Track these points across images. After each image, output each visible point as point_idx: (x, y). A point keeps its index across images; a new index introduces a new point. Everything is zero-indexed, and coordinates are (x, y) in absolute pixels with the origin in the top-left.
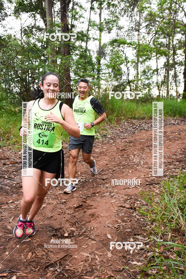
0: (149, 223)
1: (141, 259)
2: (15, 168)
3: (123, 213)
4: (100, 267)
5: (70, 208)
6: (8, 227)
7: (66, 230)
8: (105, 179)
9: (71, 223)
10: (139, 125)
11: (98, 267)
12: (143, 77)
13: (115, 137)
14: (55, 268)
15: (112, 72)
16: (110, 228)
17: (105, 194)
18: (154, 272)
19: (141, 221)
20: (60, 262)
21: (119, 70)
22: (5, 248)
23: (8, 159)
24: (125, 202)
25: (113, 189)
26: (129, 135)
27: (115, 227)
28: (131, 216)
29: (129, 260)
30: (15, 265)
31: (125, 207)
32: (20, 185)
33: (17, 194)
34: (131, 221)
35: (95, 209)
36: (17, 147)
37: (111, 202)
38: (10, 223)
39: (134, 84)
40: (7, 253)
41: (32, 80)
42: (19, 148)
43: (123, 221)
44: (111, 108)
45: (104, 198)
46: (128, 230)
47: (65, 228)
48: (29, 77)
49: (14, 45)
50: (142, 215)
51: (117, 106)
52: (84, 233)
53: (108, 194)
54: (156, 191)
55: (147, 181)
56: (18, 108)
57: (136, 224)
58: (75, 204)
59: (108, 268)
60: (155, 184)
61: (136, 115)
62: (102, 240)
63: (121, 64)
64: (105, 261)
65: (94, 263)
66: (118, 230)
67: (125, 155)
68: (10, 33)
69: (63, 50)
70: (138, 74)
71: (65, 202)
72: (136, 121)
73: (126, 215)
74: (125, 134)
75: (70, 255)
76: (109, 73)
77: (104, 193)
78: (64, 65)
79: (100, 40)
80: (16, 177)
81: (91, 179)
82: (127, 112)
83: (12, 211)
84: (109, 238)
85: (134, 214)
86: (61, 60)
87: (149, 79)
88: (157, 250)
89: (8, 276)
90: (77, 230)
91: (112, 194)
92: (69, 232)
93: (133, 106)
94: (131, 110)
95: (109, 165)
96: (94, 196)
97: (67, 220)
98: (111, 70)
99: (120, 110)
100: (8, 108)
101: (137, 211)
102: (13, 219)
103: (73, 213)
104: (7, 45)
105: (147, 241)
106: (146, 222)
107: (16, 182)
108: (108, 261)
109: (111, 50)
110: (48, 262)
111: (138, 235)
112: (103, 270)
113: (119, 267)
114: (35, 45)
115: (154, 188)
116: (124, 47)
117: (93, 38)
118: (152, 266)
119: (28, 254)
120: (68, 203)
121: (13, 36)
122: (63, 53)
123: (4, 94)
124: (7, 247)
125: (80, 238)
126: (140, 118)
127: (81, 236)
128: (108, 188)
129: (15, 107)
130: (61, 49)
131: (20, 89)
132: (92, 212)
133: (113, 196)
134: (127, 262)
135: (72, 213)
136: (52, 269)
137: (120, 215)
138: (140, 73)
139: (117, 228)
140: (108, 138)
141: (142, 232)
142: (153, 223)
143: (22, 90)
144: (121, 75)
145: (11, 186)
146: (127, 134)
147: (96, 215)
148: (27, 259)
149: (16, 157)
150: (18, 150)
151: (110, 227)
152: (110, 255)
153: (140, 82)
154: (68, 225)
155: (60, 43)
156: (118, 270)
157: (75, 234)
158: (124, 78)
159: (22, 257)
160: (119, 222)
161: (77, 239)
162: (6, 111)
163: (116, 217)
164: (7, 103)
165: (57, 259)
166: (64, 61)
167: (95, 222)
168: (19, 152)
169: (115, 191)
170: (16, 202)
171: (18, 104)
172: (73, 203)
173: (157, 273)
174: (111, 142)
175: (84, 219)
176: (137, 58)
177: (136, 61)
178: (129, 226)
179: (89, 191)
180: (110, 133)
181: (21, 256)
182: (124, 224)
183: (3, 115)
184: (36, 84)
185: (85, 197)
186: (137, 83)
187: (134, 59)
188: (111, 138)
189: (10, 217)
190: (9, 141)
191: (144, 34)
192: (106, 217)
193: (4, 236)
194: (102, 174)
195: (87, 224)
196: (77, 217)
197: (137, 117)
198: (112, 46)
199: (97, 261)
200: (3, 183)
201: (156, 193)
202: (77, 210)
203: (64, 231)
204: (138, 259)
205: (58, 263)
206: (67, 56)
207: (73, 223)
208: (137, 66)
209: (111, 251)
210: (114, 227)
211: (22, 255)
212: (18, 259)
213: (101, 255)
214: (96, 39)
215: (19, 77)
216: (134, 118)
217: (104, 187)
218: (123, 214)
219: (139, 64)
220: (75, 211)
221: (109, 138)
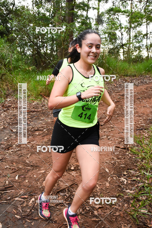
0: (140, 161)
1: (133, 188)
2: (30, 116)
4: (100, 194)
6: (26, 161)
7: (72, 165)
8: (102, 125)
10: (130, 82)
11: (99, 194)
12: (134, 41)
13: (110, 91)
14: (64, 194)
15: (108, 37)
17: (103, 137)
18: (144, 198)
19: (133, 159)
20: (68, 189)
21: (115, 35)
22: (25, 177)
24: (120, 144)
25: (109, 133)
26: (122, 89)
27: (112, 163)
28: (125, 155)
30: (33, 190)
31: (120, 148)
32: (34, 129)
33: (32, 136)
34: (124, 158)
36: (31, 99)
37: (108, 143)
38: (28, 158)
39: (126, 47)
40: (27, 181)
41: (42, 44)
42: (33, 100)
43: (118, 158)
44: (107, 67)
45: (102, 140)
46: (122, 166)
47: (71, 163)
48: (39, 41)
49: (27, 14)
50: (133, 154)
51: (112, 66)
53: (105, 137)
54: (145, 135)
55: (137, 127)
56: (31, 68)
57: (129, 161)
59: (107, 194)
60: (144, 129)
61: (128, 73)
62: (101, 173)
63: (116, 29)
64: (104, 189)
65: (95, 190)
66: (114, 166)
67: (119, 106)
68: (23, 5)
69: (68, 18)
70: (130, 38)
72: (128, 78)
73: (121, 154)
74: (119, 89)
75: (76, 184)
76: (106, 38)
77: (102, 136)
78: (68, 31)
79: (98, 9)
80: (31, 123)
82: (121, 70)
83: (29, 149)
84: (107, 172)
85: (127, 153)
86: (66, 27)
87: (139, 42)
88: (147, 182)
89: (29, 198)
91: (109, 137)
92: (75, 166)
93: (126, 66)
94: (124, 69)
97: (73, 157)
98: (107, 35)
99: (115, 69)
100: (23, 67)
101: (129, 151)
102: (30, 155)
104: (22, 15)
105: (138, 175)
106: (137, 159)
107: (31, 127)
108: (107, 189)
109: (107, 18)
110: (59, 189)
111: (131, 169)
112: (103, 195)
113: (116, 194)
114: (44, 15)
115: (144, 132)
116: (119, 15)
117: (93, 8)
118: (142, 194)
119: (43, 182)
121: (26, 7)
122: (68, 21)
123: (20, 56)
124: (26, 176)
126: (131, 75)
128: (106, 133)
129: (29, 67)
130: (65, 17)
131: (32, 52)
133: (110, 139)
134: (122, 190)
136: (62, 194)
137: (116, 154)
138: (132, 37)
139: (114, 164)
141: (134, 167)
142: (143, 160)
143: (34, 53)
144: (116, 39)
146: (121, 89)
148: (42, 186)
149: (31, 107)
150: (32, 102)
151: (108, 163)
152: (108, 184)
153: (131, 45)
154: (73, 161)
155: (65, 12)
156: (114, 196)
158: (118, 42)
159: (39, 184)
160: (115, 159)
162: (22, 70)
163: (112, 155)
164: (22, 64)
165: (65, 187)
166: (68, 28)
168: (33, 103)
169: (111, 135)
170: (32, 143)
171: (31, 64)
173: (146, 199)
176: (130, 24)
177: (129, 27)
178: (123, 163)
180: (106, 88)
181: (37, 184)
182: (119, 161)
183: (19, 74)
184: (45, 47)
186: (129, 46)
187: (127, 25)
189: (28, 154)
191: (136, 3)
192: (104, 155)
193: (24, 168)
194: (101, 121)
197: (129, 74)
198: (109, 14)
199: (97, 189)
201: (145, 136)
203: (70, 165)
204: (130, 188)
205: (66, 189)
206: (72, 23)
208: (130, 31)
209: (108, 182)
211: (39, 183)
212: (35, 186)
213: (101, 185)
214: (95, 8)
215: (32, 42)
216: (126, 76)
217: (102, 131)
218: (118, 153)
219: (132, 30)
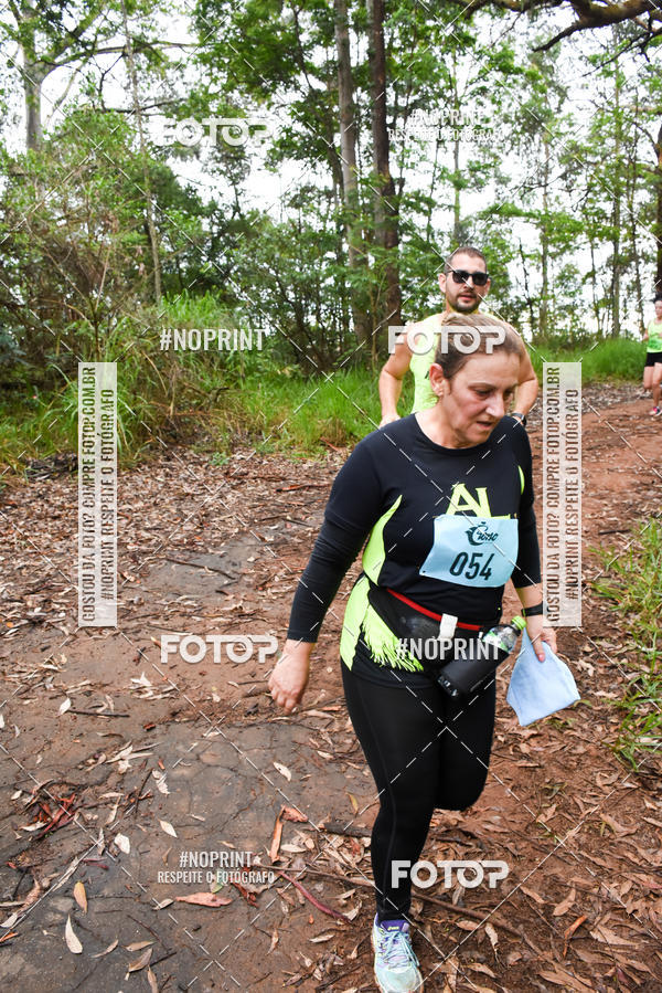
0: (621, 616)
1: (613, 686)
2: (302, 499)
18: (645, 710)
21: (504, 275)
23: (284, 479)
29: (587, 689)
54: (625, 548)
55: (600, 526)
56: (290, 369)
57: (591, 616)
63: (508, 260)
70: (545, 283)
74: (534, 423)
79: (456, 208)
85: (584, 596)
88: (646, 669)
100: (268, 369)
101: (589, 590)
109: (481, 231)
111: (601, 638)
115: (619, 540)
118: (638, 699)
121: (262, 213)
134: (585, 692)
138: (550, 281)
141: (607, 633)
145: (302, 537)
162: (264, 377)
164: (265, 359)
176: (543, 247)
177: (542, 254)
183: (259, 386)
187: (537, 250)
190: (278, 442)
198: (485, 220)
200: (284, 530)
201: (625, 551)
208: (545, 265)
219: (549, 260)
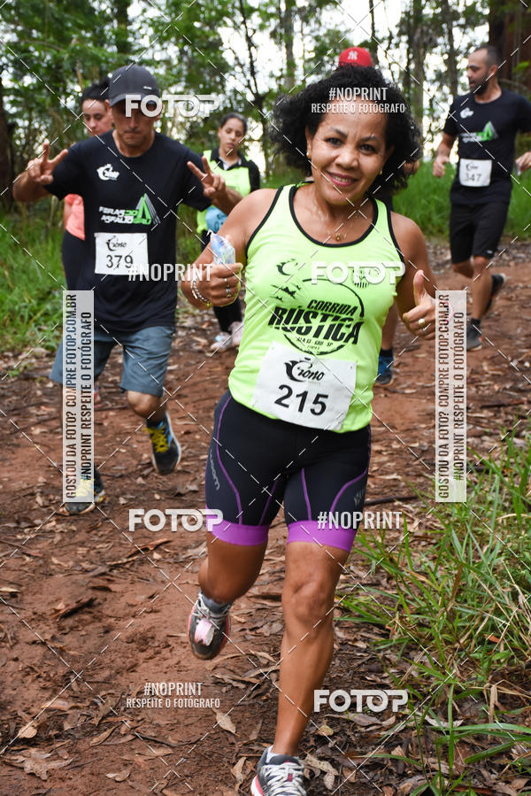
3: (274, 625)
5: (39, 618)
7: (27, 711)
9: (48, 679)
16: (224, 690)
17: (190, 552)
19: (360, 650)
27: (248, 683)
35: (153, 616)
45: (188, 566)
47: (19, 703)
50: (358, 627)
52: (110, 719)
58: (58, 600)
60: (400, 499)
66: (261, 695)
71: (13, 595)
77: (186, 548)
81: (123, 494)
84: (224, 731)
90: (77, 708)
92: (42, 718)
95: (198, 437)
96: (142, 562)
97: (30, 670)
103: (53, 638)
105: (391, 733)
106: (379, 651)
120: (28, 598)
125: (95, 740)
127: (98, 729)
132: (141, 629)
135: (48, 637)
137: (265, 631)
139: (258, 687)
140: (184, 328)
142: (412, 654)
147: (161, 636)
151: (225, 684)
154: (32, 690)
157: (67, 727)
160: (265, 662)
161: (82, 746)
163: (246, 640)
167: (158, 669)
172: (51, 598)
174: (198, 343)
175: (107, 661)
179: (121, 544)
185: (102, 569)
188: (195, 329)
195: (122, 680)
196: (72, 653)
202: (70, 622)
203: (16, 717)
207: (55, 682)
209: (237, 786)
210: (243, 682)
220: (61, 628)
221: (190, 329)
